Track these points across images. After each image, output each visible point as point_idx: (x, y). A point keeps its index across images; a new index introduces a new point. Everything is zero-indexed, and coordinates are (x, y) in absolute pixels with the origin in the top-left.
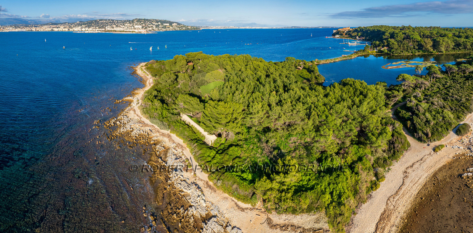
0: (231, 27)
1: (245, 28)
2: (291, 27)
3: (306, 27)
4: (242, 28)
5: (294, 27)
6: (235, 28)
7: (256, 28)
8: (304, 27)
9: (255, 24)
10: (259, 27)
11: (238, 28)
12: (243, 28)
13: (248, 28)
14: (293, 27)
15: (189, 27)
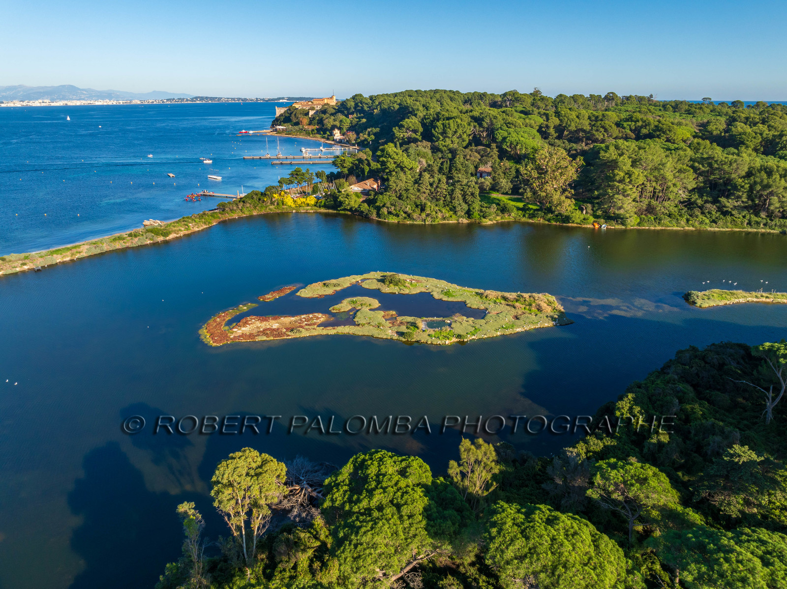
1: (25, 104)
2: (192, 100)
3: (239, 99)
5: (202, 98)
7: (70, 103)
8: (233, 99)
9: (72, 90)
10: (90, 97)
13: (37, 104)
14: (196, 98)
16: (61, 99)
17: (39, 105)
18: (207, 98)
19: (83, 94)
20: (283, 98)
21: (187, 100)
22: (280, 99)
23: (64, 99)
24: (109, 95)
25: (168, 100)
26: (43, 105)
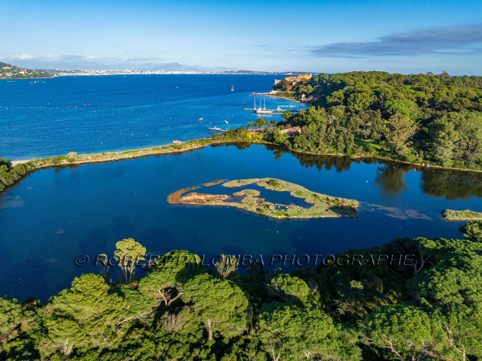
0: (127, 70)
1: (152, 73)
2: (238, 72)
3: (264, 72)
4: (146, 73)
5: (243, 72)
6: (133, 73)
7: (174, 73)
9: (177, 66)
10: (185, 70)
11: (139, 73)
12: (149, 73)
13: (158, 73)
14: (240, 71)
15: (23, 73)
16: (170, 70)
17: (159, 73)
18: (246, 71)
19: (182, 68)
20: (289, 73)
21: (235, 72)
22: (287, 73)
23: (172, 70)
24: (195, 69)
25: (224, 72)
26: (161, 73)
